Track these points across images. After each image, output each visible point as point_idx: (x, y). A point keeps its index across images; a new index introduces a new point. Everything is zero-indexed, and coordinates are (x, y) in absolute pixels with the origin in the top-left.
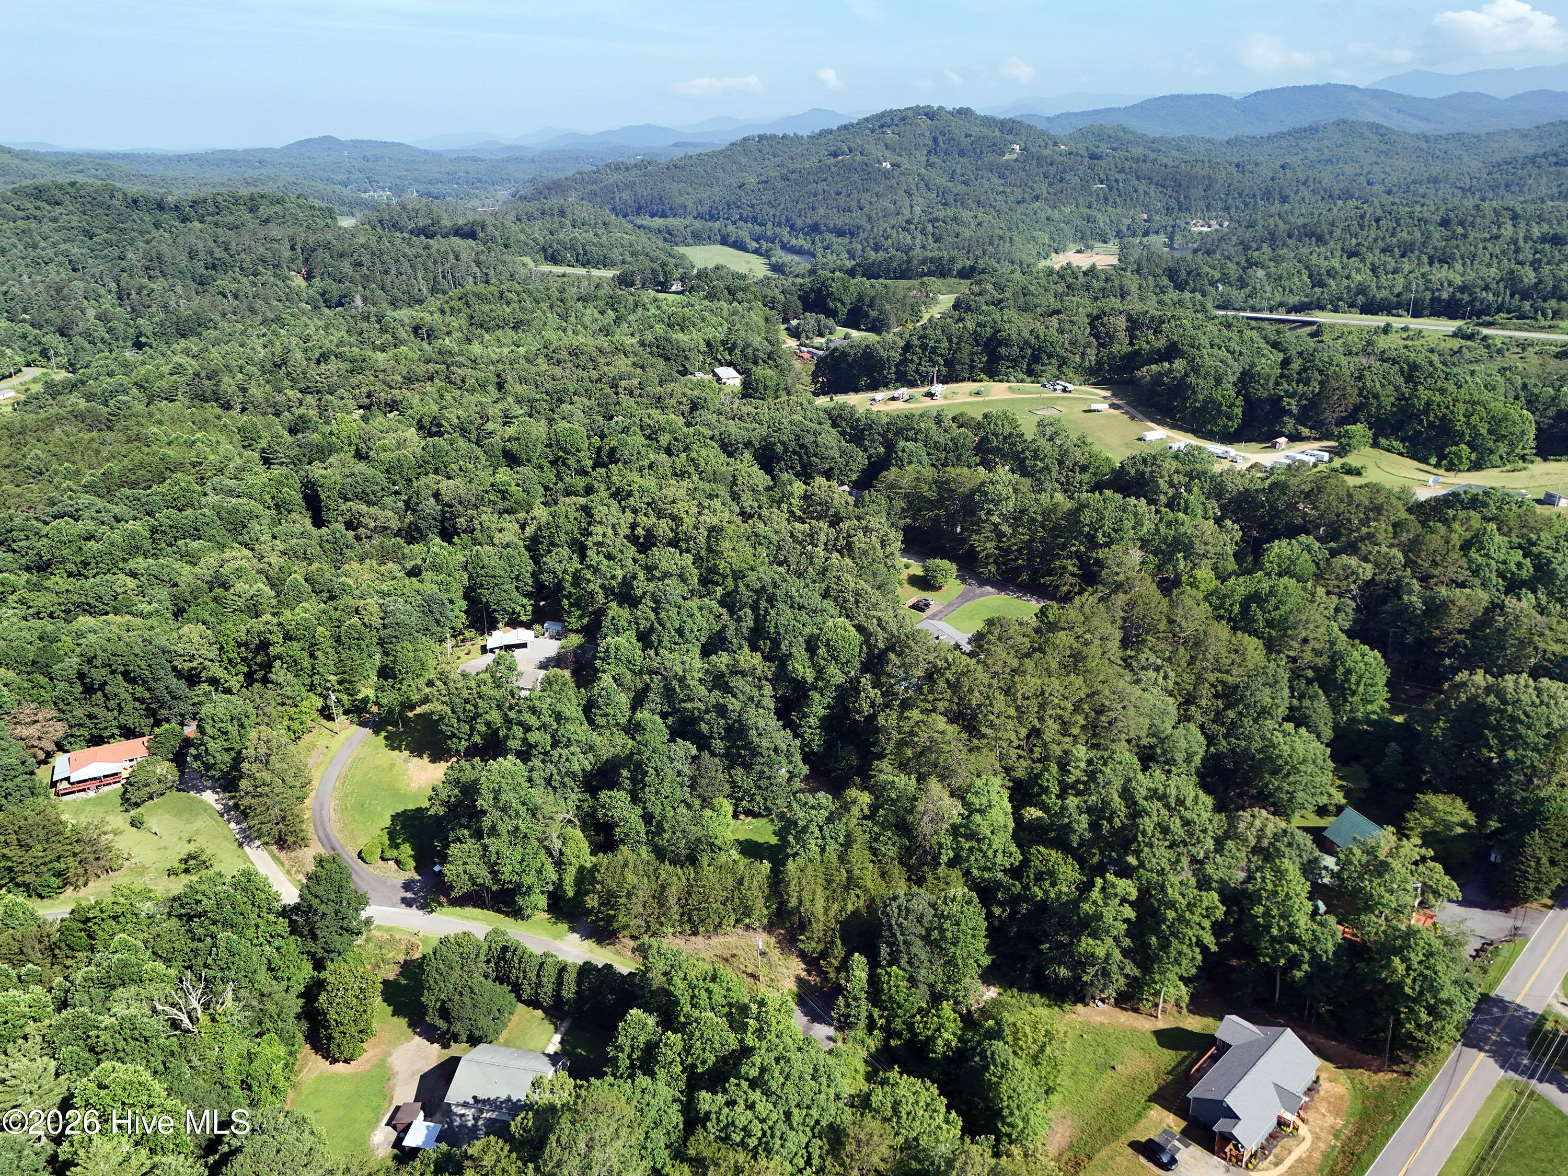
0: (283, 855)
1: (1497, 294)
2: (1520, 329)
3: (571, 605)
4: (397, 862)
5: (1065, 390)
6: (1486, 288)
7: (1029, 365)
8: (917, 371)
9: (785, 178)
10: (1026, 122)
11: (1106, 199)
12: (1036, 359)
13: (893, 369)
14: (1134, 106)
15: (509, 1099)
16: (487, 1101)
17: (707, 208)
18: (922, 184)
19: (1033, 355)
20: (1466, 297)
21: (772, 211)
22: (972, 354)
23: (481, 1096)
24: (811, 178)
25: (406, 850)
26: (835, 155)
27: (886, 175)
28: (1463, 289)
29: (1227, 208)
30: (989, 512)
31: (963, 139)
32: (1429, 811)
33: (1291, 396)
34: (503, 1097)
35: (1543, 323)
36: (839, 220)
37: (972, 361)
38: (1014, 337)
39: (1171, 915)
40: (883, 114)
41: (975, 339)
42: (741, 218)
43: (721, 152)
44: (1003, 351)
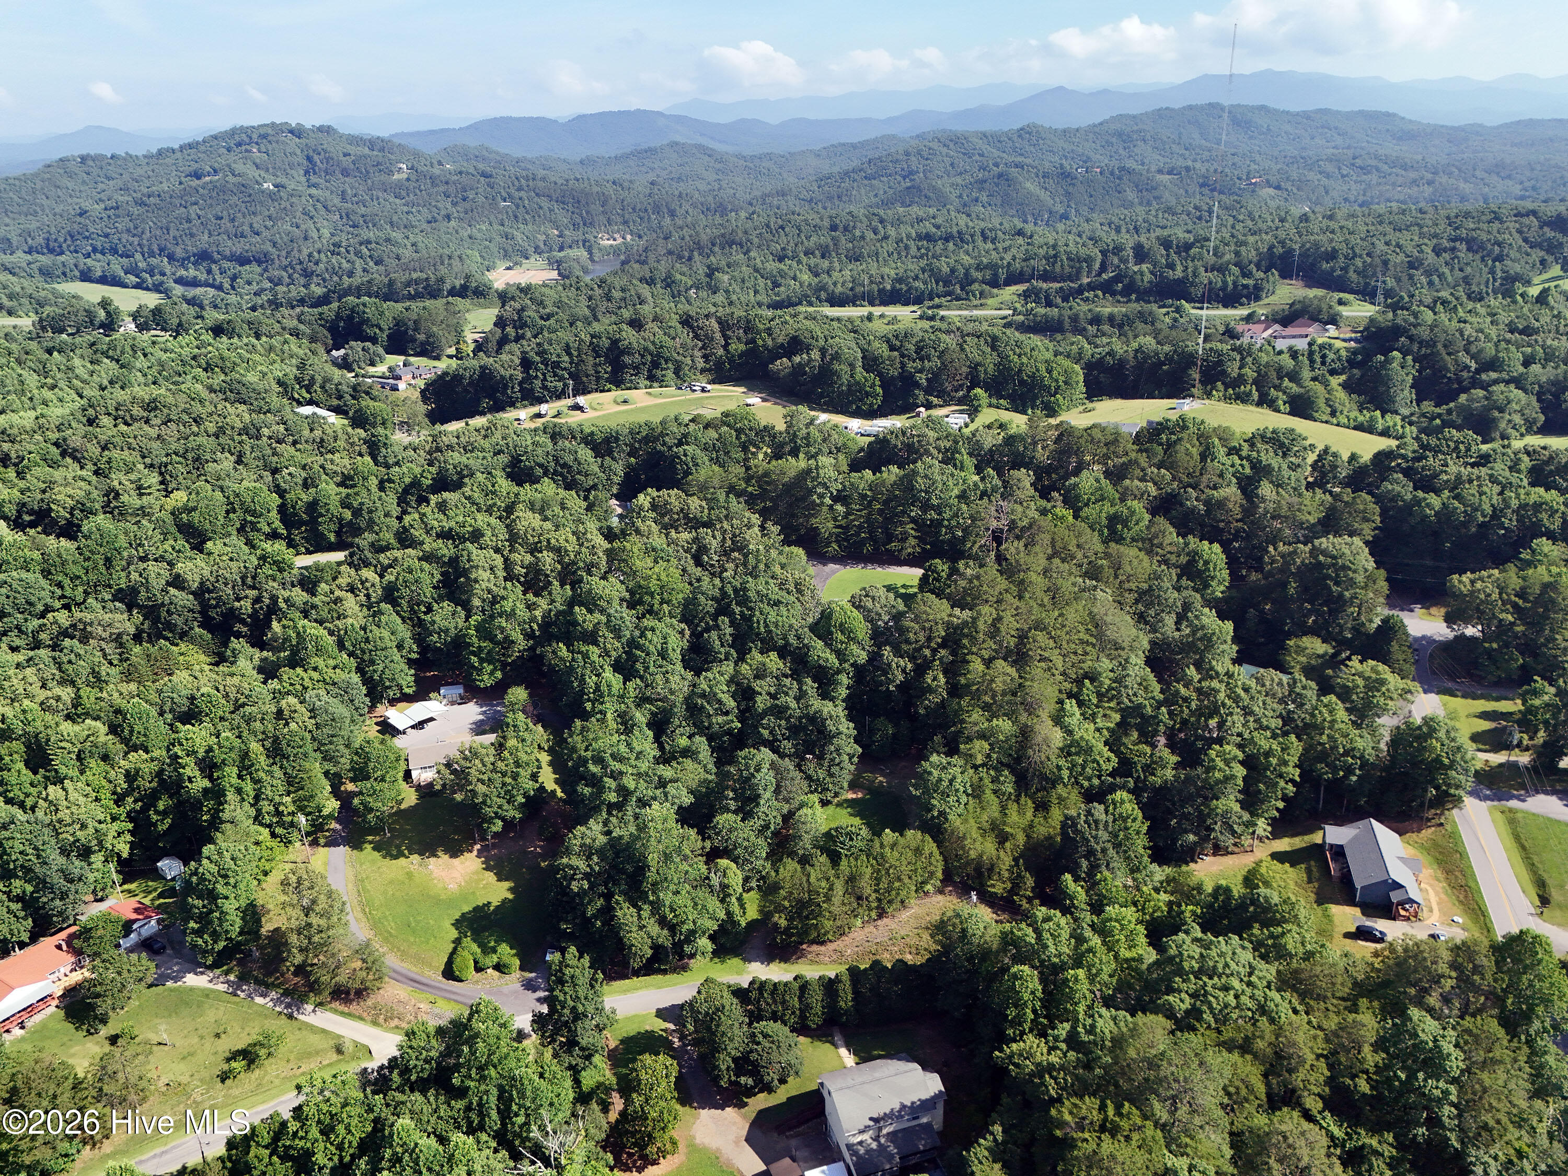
0: (354, 1008)
1: (925, 283)
2: (960, 309)
3: (482, 661)
4: (498, 967)
5: (703, 390)
6: (916, 278)
7: (649, 371)
8: (544, 387)
9: (140, 203)
10: (396, 141)
11: (516, 217)
12: (655, 365)
13: (517, 388)
14: (468, 128)
15: (903, 1107)
16: (885, 1117)
17: (40, 240)
18: (319, 206)
19: (652, 362)
20: (903, 287)
21: (136, 240)
22: (595, 365)
23: (875, 1116)
24: (177, 202)
25: (505, 951)
26: (198, 176)
27: (270, 195)
28: (899, 280)
29: (625, 223)
30: (821, 496)
31: (341, 158)
32: (1300, 650)
33: (920, 371)
34: (897, 1107)
35: (976, 302)
36: (238, 247)
37: (597, 372)
38: (635, 345)
39: (1274, 761)
40: (233, 132)
41: (594, 350)
42: (95, 250)
43: (36, 175)
44: (627, 360)
